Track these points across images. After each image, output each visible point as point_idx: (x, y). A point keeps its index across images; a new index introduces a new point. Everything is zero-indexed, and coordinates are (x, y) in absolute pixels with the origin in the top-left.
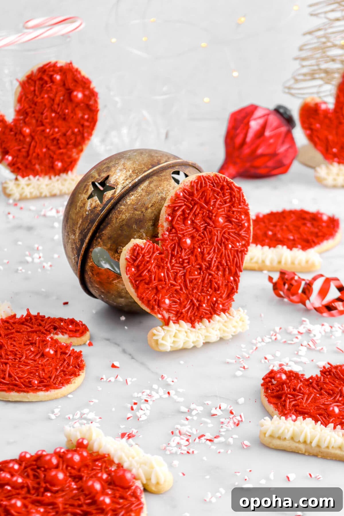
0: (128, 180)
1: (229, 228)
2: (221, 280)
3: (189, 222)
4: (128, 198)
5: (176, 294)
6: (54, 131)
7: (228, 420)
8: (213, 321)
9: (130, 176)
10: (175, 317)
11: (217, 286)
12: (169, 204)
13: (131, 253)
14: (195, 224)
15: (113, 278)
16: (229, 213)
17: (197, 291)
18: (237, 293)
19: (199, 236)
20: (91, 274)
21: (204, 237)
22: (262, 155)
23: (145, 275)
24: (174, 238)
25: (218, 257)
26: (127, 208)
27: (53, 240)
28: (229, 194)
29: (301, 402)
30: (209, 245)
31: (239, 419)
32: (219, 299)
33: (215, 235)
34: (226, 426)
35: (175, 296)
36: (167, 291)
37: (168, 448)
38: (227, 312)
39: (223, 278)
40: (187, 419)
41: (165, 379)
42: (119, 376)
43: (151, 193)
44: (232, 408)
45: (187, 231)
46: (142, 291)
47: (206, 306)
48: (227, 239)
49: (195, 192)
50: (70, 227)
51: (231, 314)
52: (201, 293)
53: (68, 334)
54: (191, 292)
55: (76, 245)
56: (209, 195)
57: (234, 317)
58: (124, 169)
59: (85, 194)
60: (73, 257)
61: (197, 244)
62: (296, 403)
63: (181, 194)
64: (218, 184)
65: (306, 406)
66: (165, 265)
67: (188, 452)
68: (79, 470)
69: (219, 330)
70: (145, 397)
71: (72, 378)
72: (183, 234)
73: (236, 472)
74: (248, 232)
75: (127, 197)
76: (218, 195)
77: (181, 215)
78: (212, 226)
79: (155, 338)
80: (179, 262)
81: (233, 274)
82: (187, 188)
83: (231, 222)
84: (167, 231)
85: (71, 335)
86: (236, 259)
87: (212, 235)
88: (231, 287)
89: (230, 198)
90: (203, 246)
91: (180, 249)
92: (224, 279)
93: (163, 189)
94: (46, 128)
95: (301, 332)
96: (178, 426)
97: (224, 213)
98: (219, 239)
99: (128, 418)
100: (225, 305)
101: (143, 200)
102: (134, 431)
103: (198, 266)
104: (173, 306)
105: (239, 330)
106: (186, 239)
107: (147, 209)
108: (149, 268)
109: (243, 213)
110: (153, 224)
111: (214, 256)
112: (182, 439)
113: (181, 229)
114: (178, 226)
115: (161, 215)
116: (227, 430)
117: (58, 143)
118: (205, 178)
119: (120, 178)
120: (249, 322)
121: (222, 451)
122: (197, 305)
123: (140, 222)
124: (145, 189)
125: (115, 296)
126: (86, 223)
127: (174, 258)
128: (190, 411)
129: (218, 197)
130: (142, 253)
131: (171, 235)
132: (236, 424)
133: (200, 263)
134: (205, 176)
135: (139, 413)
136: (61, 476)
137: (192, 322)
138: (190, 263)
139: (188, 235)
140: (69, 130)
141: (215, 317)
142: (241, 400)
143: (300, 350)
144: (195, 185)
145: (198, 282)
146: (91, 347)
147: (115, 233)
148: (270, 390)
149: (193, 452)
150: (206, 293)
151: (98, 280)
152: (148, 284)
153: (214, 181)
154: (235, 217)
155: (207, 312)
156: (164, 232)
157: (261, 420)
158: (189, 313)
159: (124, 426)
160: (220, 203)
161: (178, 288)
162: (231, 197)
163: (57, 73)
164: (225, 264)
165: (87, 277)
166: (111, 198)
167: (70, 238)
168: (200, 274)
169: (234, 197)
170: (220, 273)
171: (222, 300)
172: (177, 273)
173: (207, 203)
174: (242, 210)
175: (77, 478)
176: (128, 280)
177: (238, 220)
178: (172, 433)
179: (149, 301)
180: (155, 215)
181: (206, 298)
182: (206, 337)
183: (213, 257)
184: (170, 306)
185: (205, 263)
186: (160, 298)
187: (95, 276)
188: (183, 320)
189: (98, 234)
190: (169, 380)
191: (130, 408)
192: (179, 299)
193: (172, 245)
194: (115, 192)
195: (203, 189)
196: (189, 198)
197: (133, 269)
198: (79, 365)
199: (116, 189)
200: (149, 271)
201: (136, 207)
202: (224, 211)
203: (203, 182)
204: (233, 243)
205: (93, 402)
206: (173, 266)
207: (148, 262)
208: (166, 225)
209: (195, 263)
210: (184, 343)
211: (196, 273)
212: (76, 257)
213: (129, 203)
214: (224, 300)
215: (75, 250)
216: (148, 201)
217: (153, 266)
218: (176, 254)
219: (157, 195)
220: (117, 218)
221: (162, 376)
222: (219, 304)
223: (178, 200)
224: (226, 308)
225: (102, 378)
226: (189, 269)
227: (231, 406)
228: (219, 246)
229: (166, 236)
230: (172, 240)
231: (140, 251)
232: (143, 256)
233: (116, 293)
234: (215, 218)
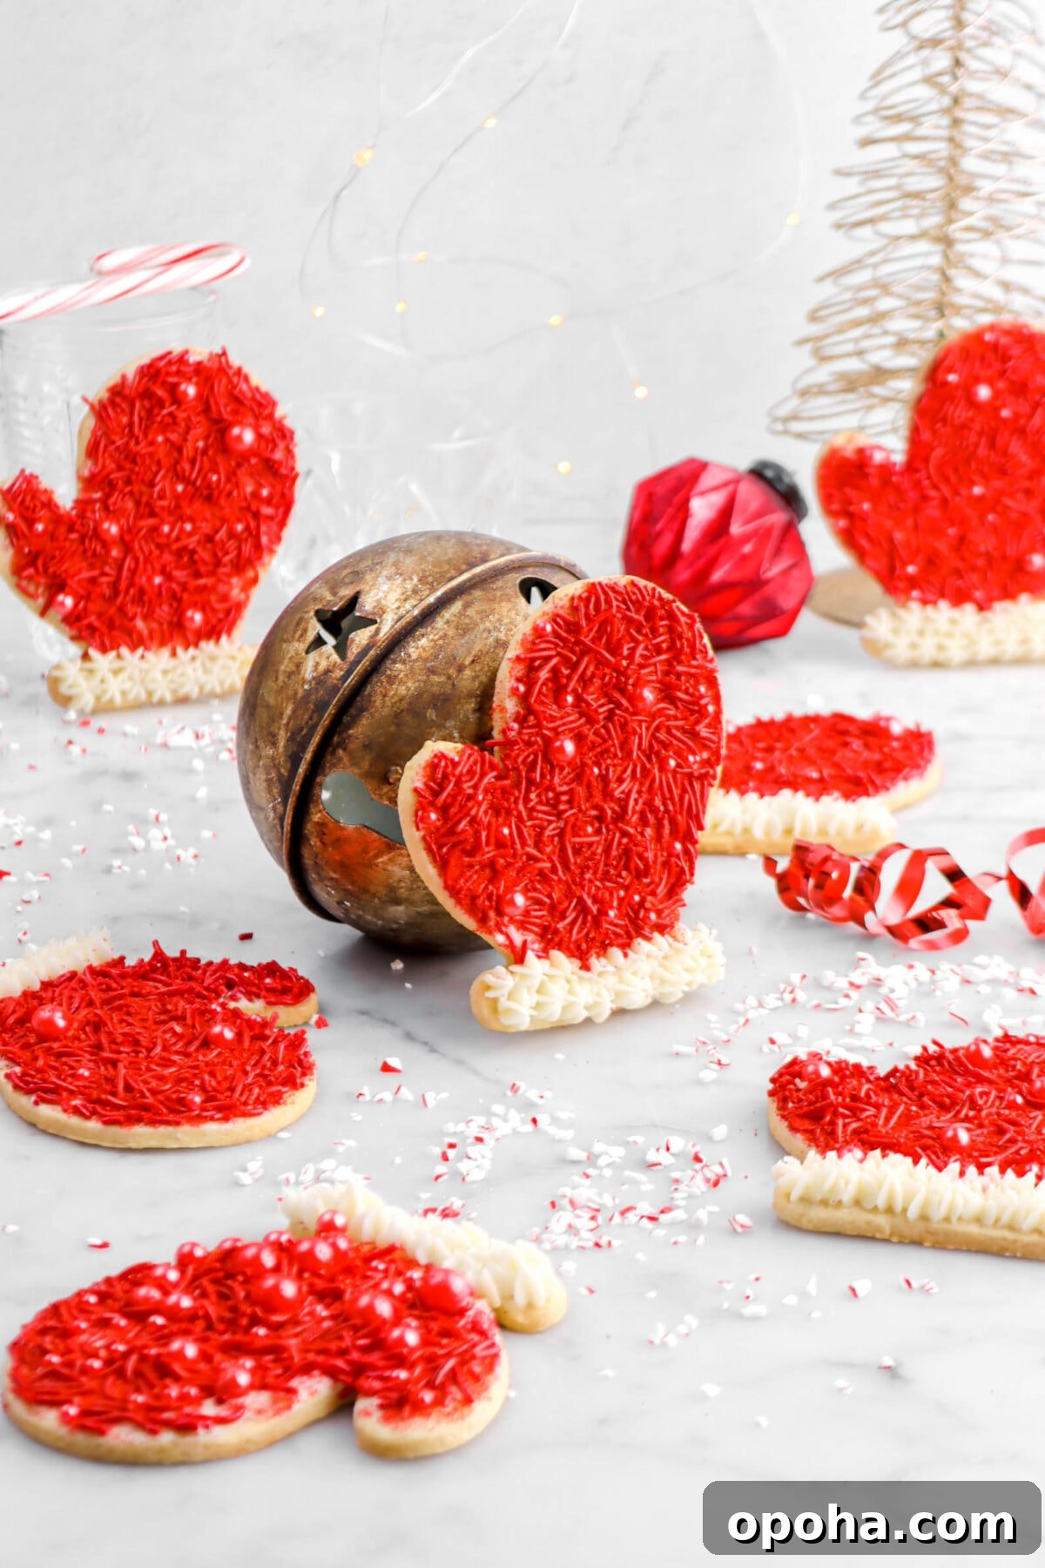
0: (408, 601)
1: (669, 718)
2: (651, 849)
3: (570, 699)
4: (412, 644)
5: (539, 882)
6: (182, 530)
7: (691, 1173)
8: (636, 953)
9: (415, 591)
10: (540, 945)
11: (641, 866)
12: (518, 652)
13: (428, 776)
14: (584, 705)
15: (375, 852)
16: (667, 679)
17: (592, 877)
18: (692, 883)
19: (597, 733)
20: (319, 843)
21: (607, 737)
22: (725, 586)
23: (463, 831)
24: (533, 739)
25: (644, 789)
26: (412, 669)
27: (193, 799)
28: (666, 629)
29: (874, 1125)
30: (621, 759)
31: (720, 1171)
32: (649, 898)
33: (635, 732)
34: (687, 1185)
35: (539, 886)
36: (518, 874)
37: (545, 1236)
38: (668, 933)
39: (656, 846)
40: (587, 1176)
41: (520, 1092)
42: (402, 1088)
43: (468, 630)
44: (697, 1149)
45: (565, 720)
46: (457, 872)
47: (616, 916)
48: (666, 746)
49: (584, 623)
50: (261, 728)
51: (680, 938)
52: (602, 880)
53: (265, 998)
54: (578, 879)
55: (279, 771)
56: (619, 631)
57: (686, 944)
58: (397, 574)
59: (299, 641)
60: (271, 805)
61: (591, 754)
62: (860, 1127)
63: (549, 628)
64: (638, 603)
65: (887, 1133)
66: (513, 806)
67: (597, 1245)
68: (332, 1279)
69: (652, 977)
70: (474, 1130)
71: (285, 1092)
72: (555, 730)
73: (721, 1282)
74: (716, 728)
75: (409, 643)
76: (639, 632)
77: (547, 679)
78: (626, 710)
79: (490, 994)
80: (548, 800)
81: (681, 835)
82: (561, 612)
83: (672, 700)
84: (515, 721)
85: (273, 999)
86: (687, 796)
87: (627, 732)
88: (678, 869)
89: (669, 640)
90: (605, 760)
91: (549, 767)
92: (659, 847)
93: (499, 620)
94: (163, 522)
95: (857, 982)
96: (567, 1191)
97: (654, 678)
98: (645, 744)
99: (437, 1178)
100: (664, 915)
101: (451, 647)
102: (457, 1204)
103: (593, 813)
104: (533, 913)
105: (700, 978)
106: (562, 741)
107: (461, 669)
109: (702, 680)
110: (477, 707)
111: (633, 787)
112: (578, 1216)
113: (551, 716)
114: (542, 709)
115: (497, 683)
116: (690, 1197)
117: (193, 562)
118: (607, 589)
119: (389, 597)
120: (722, 960)
121: (682, 1239)
122: (595, 912)
123: (443, 702)
124: (453, 621)
125: (379, 898)
126: (303, 714)
127: (533, 789)
128: (592, 1159)
129: (640, 638)
130: (454, 775)
131: (525, 731)
132: (712, 1182)
133: (599, 803)
134: (606, 585)
135: (464, 1166)
136: (289, 1289)
137: (582, 956)
138: (575, 804)
139: (566, 732)
140: (221, 527)
141: (639, 944)
142: (720, 1131)
143: (858, 1022)
144: (582, 604)
145: (594, 854)
146: (323, 1031)
147: (381, 731)
148: (793, 1102)
149: (609, 1244)
150: (615, 883)
151: (337, 858)
152: (471, 854)
153: (630, 597)
154: (684, 687)
155: (618, 930)
156: (507, 723)
157: (776, 1162)
158: (575, 932)
159: (428, 1195)
160: (646, 653)
161: (546, 867)
162: (671, 638)
163: (189, 380)
164: (662, 808)
165: (306, 853)
166: (368, 644)
167: (263, 754)
168: (598, 832)
169: (680, 637)
170: (649, 832)
171: (656, 902)
172: (543, 829)
173: (615, 650)
174: (699, 671)
175: (330, 1295)
176: (421, 845)
177: (692, 695)
178: (553, 1205)
179: (474, 898)
180: (481, 683)
181: (615, 895)
182: (618, 994)
183: (630, 791)
184: (527, 913)
185: (612, 805)
186: (501, 891)
187: (330, 849)
188: (559, 949)
189: (336, 739)
190: (533, 1095)
191: (440, 1155)
192: (550, 896)
193: (528, 756)
194: (377, 632)
195: (602, 617)
196: (569, 637)
197: (433, 816)
198: (300, 1063)
199: (381, 622)
200: (474, 821)
201: (432, 666)
202: (656, 672)
203: (602, 597)
204: (679, 754)
205: (342, 1144)
206: (533, 809)
207: (471, 797)
208: (511, 706)
209: (588, 805)
210: (564, 1009)
211: (590, 829)
212: (279, 803)
213: (414, 656)
214: (661, 902)
215: (277, 784)
216: (464, 649)
217: (483, 808)
218: (538, 779)
219: (485, 635)
220: (385, 696)
221: (514, 1085)
222: (647, 910)
223: (541, 642)
224: (667, 921)
225: (361, 1094)
226: (572, 819)
227: (694, 1146)
228: (645, 761)
229: (513, 733)
230: (529, 744)
231: (450, 769)
232: (459, 782)
233: (384, 892)
234: (635, 690)
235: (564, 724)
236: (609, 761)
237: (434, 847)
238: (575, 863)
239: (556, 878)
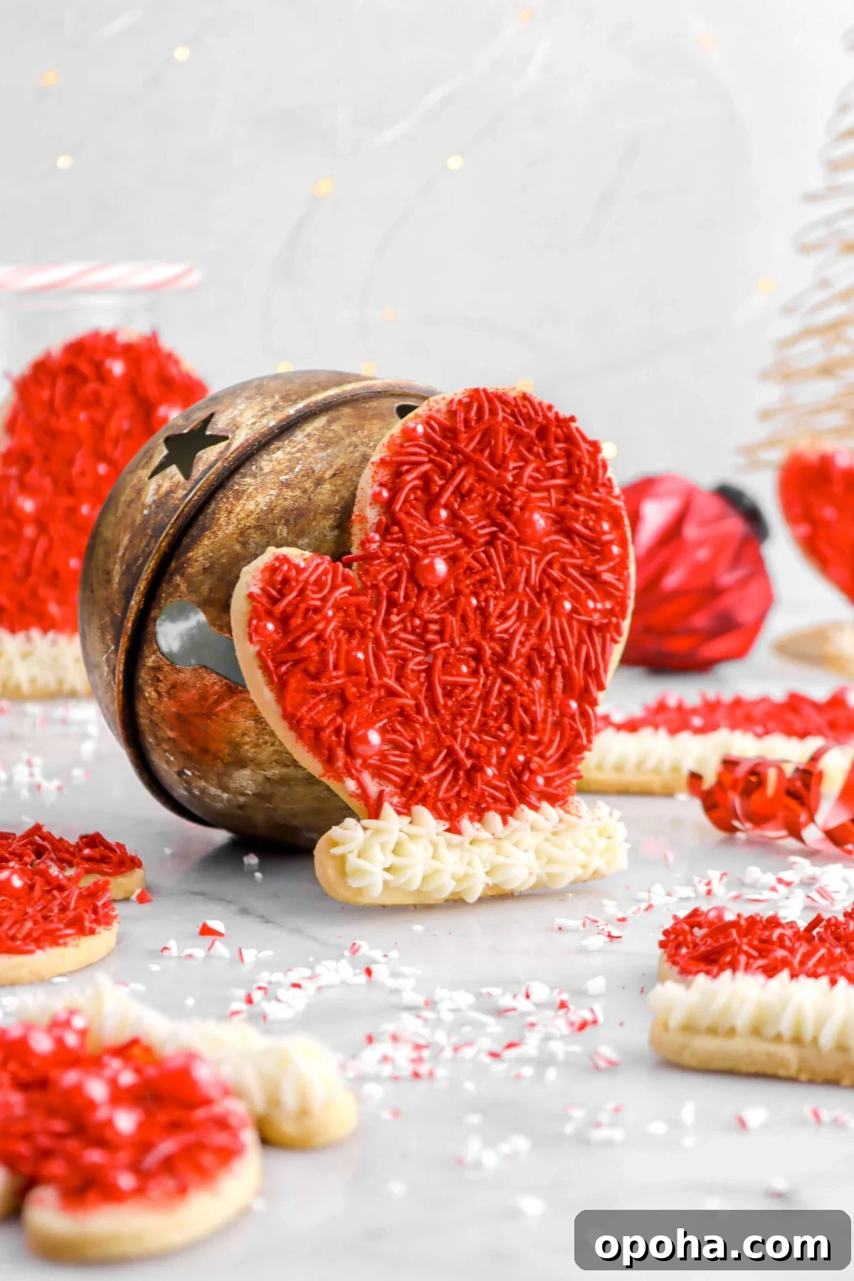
0: (266, 417)
1: (564, 553)
2: (540, 705)
3: (444, 513)
4: (265, 457)
5: (400, 723)
7: (552, 1018)
8: (518, 821)
9: (275, 407)
10: (400, 797)
11: (527, 721)
12: (383, 455)
13: (266, 580)
14: (460, 523)
15: (216, 697)
16: (562, 509)
17: (467, 727)
18: (590, 750)
19: (475, 558)
20: (153, 694)
21: (488, 564)
22: (678, 593)
23: (307, 647)
24: (397, 554)
25: (532, 631)
26: (263, 483)
28: (563, 452)
30: (505, 591)
31: (589, 1018)
32: (536, 759)
33: (522, 564)
34: (544, 1028)
35: (399, 727)
36: (374, 709)
37: (351, 1064)
38: (559, 805)
39: (546, 701)
40: (421, 1018)
41: (360, 951)
42: (217, 948)
43: (332, 443)
44: (564, 998)
45: (437, 538)
46: (298, 699)
47: (495, 777)
48: (558, 584)
49: (463, 430)
50: (97, 568)
51: (573, 811)
52: (478, 732)
54: (448, 726)
55: (113, 612)
56: (504, 446)
57: (580, 817)
59: (143, 468)
60: (105, 657)
61: (468, 582)
63: (420, 429)
64: (529, 420)
65: (802, 969)
66: (369, 626)
67: (416, 1075)
68: (44, 1070)
69: (537, 853)
70: (294, 977)
71: (68, 934)
72: (425, 548)
74: (620, 573)
75: (262, 456)
76: (530, 450)
77: (416, 488)
78: (511, 534)
79: (336, 851)
80: (414, 628)
81: (577, 691)
82: (440, 416)
83: (569, 533)
84: (377, 531)
85: (88, 868)
86: (584, 648)
87: (513, 562)
88: (573, 733)
89: (566, 466)
90: (484, 590)
91: (416, 591)
92: (549, 704)
94: (80, 503)
95: (787, 880)
96: (392, 1028)
97: (547, 505)
98: (534, 579)
99: (232, 1015)
100: (555, 783)
101: (310, 460)
103: (470, 649)
104: (392, 759)
105: (598, 863)
106: (433, 558)
107: (319, 482)
108: (320, 626)
109: (605, 517)
110: (335, 524)
111: (518, 626)
112: (397, 1049)
113: (420, 531)
114: (410, 521)
115: (358, 491)
116: (546, 1036)
118: (492, 397)
119: (245, 414)
121: (527, 1072)
122: (469, 767)
123: (297, 518)
124: (315, 435)
126: (140, 542)
127: (395, 610)
128: (431, 1003)
130: (297, 581)
131: (388, 544)
132: (577, 1025)
133: (476, 639)
134: (492, 393)
135: (269, 1007)
137: (450, 816)
138: (447, 636)
139: (439, 552)
141: (522, 810)
142: (597, 983)
144: (461, 410)
145: (468, 698)
146: (145, 907)
147: (223, 551)
149: (431, 1074)
150: (494, 737)
151: (174, 709)
152: (315, 677)
153: (520, 411)
154: (582, 518)
155: (497, 794)
156: (367, 534)
158: (445, 785)
160: (536, 475)
161: (409, 705)
162: (568, 463)
163: (116, 358)
164: (553, 654)
165: (141, 709)
166: (216, 459)
167: (97, 599)
168: (474, 673)
169: (580, 463)
171: (545, 767)
172: (405, 660)
173: (501, 465)
174: (601, 505)
176: (255, 663)
177: (591, 529)
178: (370, 1039)
179: (318, 730)
180: (341, 498)
181: (494, 751)
182: (493, 867)
183: (516, 631)
184: (383, 756)
185: (493, 644)
187: (166, 699)
188: (423, 805)
189: (173, 564)
190: (375, 954)
191: (244, 997)
192: (413, 742)
193: (391, 574)
194: (229, 445)
195: (483, 426)
196: (444, 442)
197: (270, 626)
199: (233, 438)
200: (319, 638)
201: (286, 480)
202: (549, 499)
203: (486, 405)
204: (575, 597)
205: (127, 986)
206: (394, 635)
207: (317, 610)
208: (372, 515)
209: (462, 640)
210: (425, 878)
211: (464, 669)
212: (112, 652)
213: (267, 469)
214: (552, 768)
215: (110, 629)
216: (324, 462)
217: (333, 625)
218: (402, 600)
219: (351, 449)
220: (230, 512)
221: (354, 944)
222: (532, 772)
223: (410, 446)
224: (559, 791)
225: (165, 948)
226: (443, 653)
227: (560, 993)
228: (534, 599)
229: (374, 546)
230: (392, 560)
231: (294, 573)
232: (302, 592)
233: (227, 751)
234: (522, 515)
235: (436, 543)
236: (490, 593)
237: (270, 664)
238: (445, 706)
239: (421, 719)
